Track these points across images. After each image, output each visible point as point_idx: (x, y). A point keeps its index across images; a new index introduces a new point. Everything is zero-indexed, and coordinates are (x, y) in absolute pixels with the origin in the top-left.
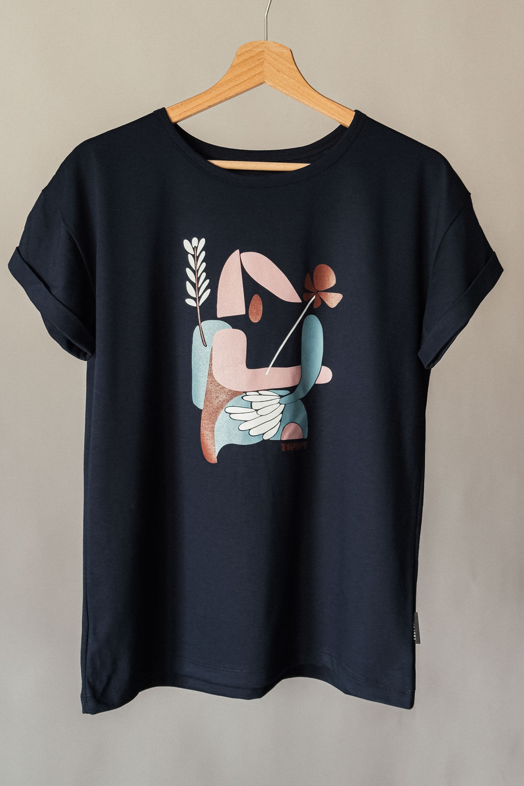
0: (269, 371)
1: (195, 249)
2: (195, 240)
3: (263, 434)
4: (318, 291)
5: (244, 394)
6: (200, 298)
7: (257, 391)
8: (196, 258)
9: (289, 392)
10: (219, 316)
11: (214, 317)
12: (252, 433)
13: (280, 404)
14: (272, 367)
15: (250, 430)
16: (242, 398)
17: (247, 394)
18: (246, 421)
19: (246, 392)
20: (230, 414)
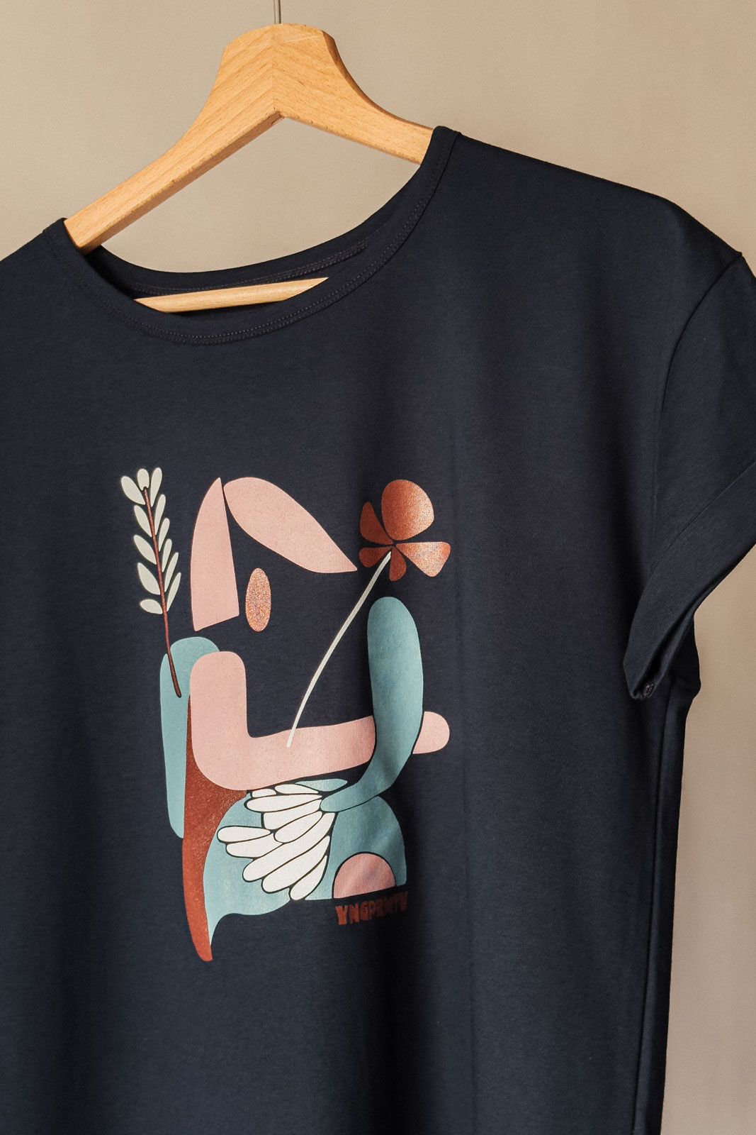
0: (292, 735)
1: (145, 492)
2: (142, 474)
3: (291, 887)
4: (396, 542)
5: (248, 796)
6: (166, 594)
7: (272, 787)
8: (149, 511)
9: (346, 782)
10: (197, 628)
11: (191, 632)
12: (270, 885)
13: (324, 813)
14: (298, 727)
15: (263, 878)
16: (245, 804)
17: (255, 794)
18: (254, 859)
19: (250, 792)
20: (227, 843)
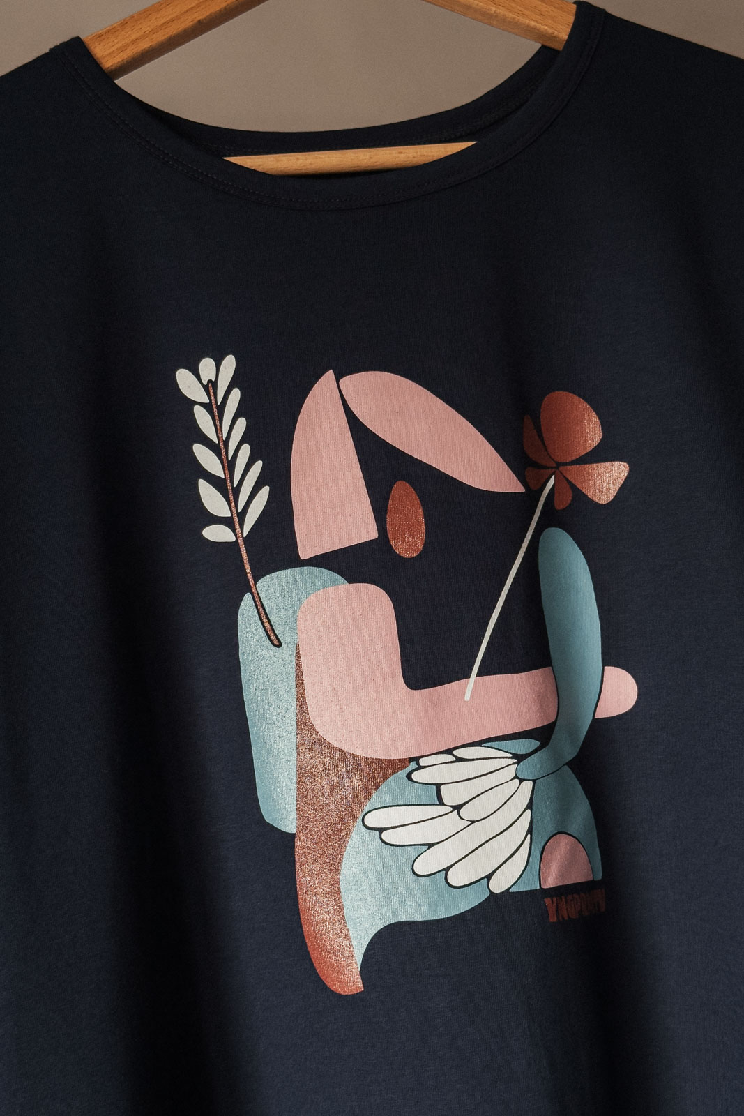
0: (471, 686)
1: (211, 387)
2: (206, 364)
3: (489, 877)
4: (559, 464)
5: (413, 765)
6: (242, 516)
7: (449, 752)
9: (538, 744)
10: (304, 554)
11: (293, 561)
12: (455, 878)
13: (521, 781)
14: (479, 675)
15: (447, 870)
16: (409, 777)
17: (422, 762)
18: (431, 845)
19: (416, 759)
20: (381, 830)
